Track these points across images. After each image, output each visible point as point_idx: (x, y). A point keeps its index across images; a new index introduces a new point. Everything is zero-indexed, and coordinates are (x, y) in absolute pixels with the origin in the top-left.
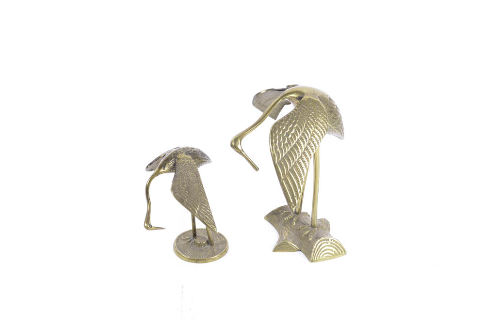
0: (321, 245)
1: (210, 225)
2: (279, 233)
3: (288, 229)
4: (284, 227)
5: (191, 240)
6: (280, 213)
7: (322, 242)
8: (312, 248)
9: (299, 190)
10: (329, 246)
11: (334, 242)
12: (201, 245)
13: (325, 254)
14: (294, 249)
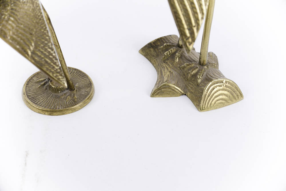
0: (214, 89)
1: (53, 73)
2: (157, 71)
3: (170, 67)
4: (164, 65)
5: (46, 82)
6: (159, 45)
7: (215, 85)
8: (202, 93)
9: (200, 16)
10: (223, 90)
11: (229, 85)
12: (58, 90)
13: (218, 100)
14: (177, 93)
